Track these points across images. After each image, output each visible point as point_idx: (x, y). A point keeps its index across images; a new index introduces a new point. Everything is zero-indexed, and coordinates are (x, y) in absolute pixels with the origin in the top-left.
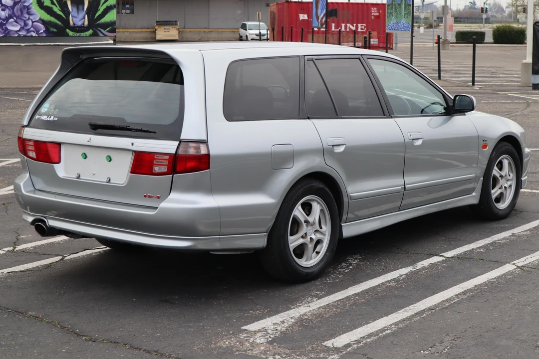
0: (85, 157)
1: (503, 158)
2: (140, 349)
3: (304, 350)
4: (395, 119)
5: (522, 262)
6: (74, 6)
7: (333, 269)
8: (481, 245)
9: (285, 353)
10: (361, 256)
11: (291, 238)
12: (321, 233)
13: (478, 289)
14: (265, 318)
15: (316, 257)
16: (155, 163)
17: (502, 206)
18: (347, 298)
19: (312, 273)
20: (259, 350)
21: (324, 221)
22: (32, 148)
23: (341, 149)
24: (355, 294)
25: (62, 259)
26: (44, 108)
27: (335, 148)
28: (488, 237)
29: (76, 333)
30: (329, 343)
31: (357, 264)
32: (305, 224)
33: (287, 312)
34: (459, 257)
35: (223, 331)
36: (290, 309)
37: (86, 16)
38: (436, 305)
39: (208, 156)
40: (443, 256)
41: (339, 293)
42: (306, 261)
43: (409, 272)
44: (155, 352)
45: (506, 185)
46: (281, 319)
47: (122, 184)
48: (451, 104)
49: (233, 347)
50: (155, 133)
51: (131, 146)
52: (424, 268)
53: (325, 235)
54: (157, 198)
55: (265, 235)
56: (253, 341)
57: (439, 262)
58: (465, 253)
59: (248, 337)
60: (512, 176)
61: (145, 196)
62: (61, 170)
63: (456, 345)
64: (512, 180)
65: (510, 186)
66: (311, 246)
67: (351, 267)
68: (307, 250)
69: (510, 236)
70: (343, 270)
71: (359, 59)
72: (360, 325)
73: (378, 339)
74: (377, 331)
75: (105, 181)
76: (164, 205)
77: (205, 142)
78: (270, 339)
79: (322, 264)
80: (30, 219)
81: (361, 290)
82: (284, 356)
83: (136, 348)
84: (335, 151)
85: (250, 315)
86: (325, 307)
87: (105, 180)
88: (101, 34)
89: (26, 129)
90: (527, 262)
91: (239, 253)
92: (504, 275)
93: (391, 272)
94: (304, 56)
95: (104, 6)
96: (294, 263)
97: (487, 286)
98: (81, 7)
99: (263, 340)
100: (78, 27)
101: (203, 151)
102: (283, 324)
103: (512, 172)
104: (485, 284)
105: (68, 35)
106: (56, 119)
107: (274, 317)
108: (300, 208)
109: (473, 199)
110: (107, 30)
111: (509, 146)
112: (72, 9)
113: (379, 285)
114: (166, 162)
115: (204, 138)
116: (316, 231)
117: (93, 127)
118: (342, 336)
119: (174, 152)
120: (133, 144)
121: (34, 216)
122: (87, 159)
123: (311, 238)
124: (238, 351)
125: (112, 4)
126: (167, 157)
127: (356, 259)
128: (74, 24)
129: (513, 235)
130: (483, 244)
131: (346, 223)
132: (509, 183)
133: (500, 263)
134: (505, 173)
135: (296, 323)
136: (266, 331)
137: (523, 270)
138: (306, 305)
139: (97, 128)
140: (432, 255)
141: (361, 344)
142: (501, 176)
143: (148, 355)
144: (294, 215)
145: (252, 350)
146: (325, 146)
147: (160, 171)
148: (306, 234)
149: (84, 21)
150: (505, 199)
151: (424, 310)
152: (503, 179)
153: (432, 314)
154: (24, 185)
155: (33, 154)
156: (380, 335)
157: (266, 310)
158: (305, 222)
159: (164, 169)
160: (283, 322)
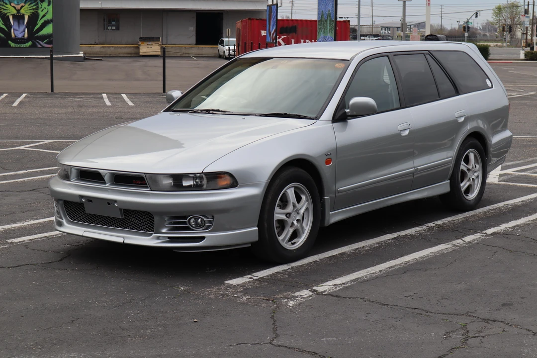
6: (15, 21)
37: (26, 29)
88: (39, 46)
95: (42, 21)
98: (21, 21)
100: (19, 39)
105: (10, 46)
110: (45, 41)
112: (14, 23)
125: (49, 19)
128: (15, 36)
149: (25, 34)
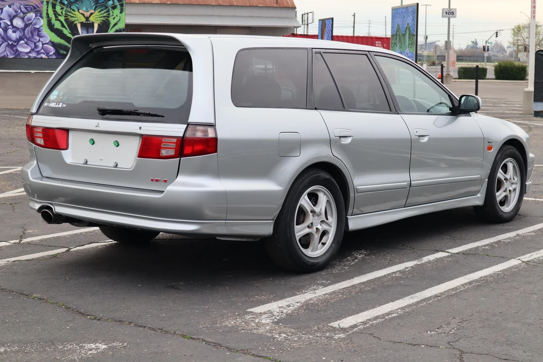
0: (92, 142)
1: (507, 162)
2: (145, 327)
3: (310, 330)
4: (402, 115)
5: (527, 258)
7: (339, 262)
8: (486, 243)
9: (290, 332)
10: (366, 251)
11: (297, 228)
12: (328, 224)
13: (484, 280)
14: (271, 302)
15: (323, 247)
16: (162, 146)
17: (507, 209)
18: (353, 286)
19: (318, 263)
20: (265, 329)
21: (330, 212)
22: (41, 135)
23: (349, 140)
24: (361, 283)
25: (68, 251)
26: (54, 96)
27: (342, 139)
28: (493, 237)
29: (80, 313)
30: (335, 324)
31: (363, 258)
32: (311, 214)
33: (292, 298)
34: (464, 253)
35: (228, 313)
36: (297, 295)
38: (442, 293)
39: (215, 140)
40: (448, 252)
41: (345, 282)
42: (312, 251)
43: (415, 265)
44: (160, 330)
45: (511, 188)
46: (287, 304)
47: (130, 169)
48: (456, 104)
49: (239, 326)
50: (163, 117)
51: (139, 129)
52: (429, 262)
53: (330, 226)
54: (164, 182)
55: (272, 222)
56: (259, 322)
57: (444, 257)
58: (471, 250)
59: (253, 318)
60: (517, 179)
61: (152, 180)
62: (69, 156)
63: (463, 326)
64: (517, 184)
65: (515, 190)
66: (317, 237)
67: (356, 260)
68: (313, 240)
69: (515, 236)
70: (348, 263)
71: (366, 55)
72: (367, 309)
73: (384, 321)
74: (383, 315)
75: (112, 166)
76: (170, 188)
77: (212, 126)
78: (276, 320)
79: (327, 255)
80: (37, 206)
81: (366, 280)
82: (290, 334)
83: (141, 326)
84: (342, 142)
85: (256, 299)
86: (331, 294)
87: (112, 164)
89: (34, 116)
90: (533, 258)
91: (245, 240)
92: (510, 268)
93: (396, 264)
94: (312, 48)
96: (300, 252)
97: (493, 277)
99: (268, 321)
101: (211, 134)
102: (289, 307)
103: (517, 176)
104: (491, 276)
106: (65, 106)
107: (280, 301)
108: (306, 197)
109: (478, 200)
111: (514, 150)
113: (385, 275)
114: (174, 146)
115: (212, 121)
116: (322, 222)
117: (101, 112)
118: (348, 318)
119: (182, 135)
120: (140, 128)
121: (41, 203)
122: (94, 145)
123: (317, 229)
124: (243, 329)
126: (175, 140)
127: (361, 254)
129: (518, 235)
130: (488, 243)
131: (352, 215)
132: (514, 186)
133: (505, 259)
134: (510, 176)
135: (302, 306)
136: (272, 313)
137: (528, 264)
138: (312, 292)
139: (105, 113)
140: (437, 251)
141: (368, 325)
142: (506, 179)
143: (152, 332)
144: (300, 204)
145: (257, 329)
146: (332, 137)
147: (167, 155)
148: (312, 224)
150: (510, 202)
151: (430, 297)
152: (508, 182)
153: (439, 301)
154: (31, 171)
155: (40, 141)
156: (387, 317)
157: (272, 296)
158: (311, 212)
159: (172, 152)
160: (289, 306)
